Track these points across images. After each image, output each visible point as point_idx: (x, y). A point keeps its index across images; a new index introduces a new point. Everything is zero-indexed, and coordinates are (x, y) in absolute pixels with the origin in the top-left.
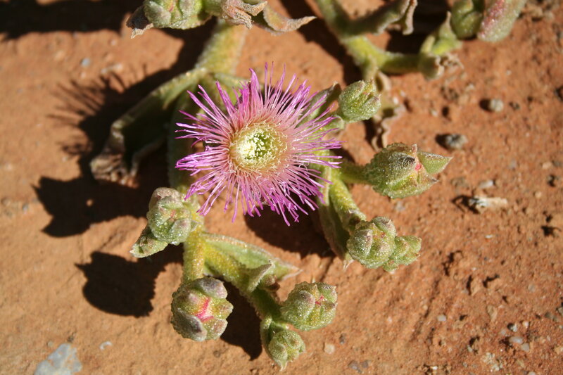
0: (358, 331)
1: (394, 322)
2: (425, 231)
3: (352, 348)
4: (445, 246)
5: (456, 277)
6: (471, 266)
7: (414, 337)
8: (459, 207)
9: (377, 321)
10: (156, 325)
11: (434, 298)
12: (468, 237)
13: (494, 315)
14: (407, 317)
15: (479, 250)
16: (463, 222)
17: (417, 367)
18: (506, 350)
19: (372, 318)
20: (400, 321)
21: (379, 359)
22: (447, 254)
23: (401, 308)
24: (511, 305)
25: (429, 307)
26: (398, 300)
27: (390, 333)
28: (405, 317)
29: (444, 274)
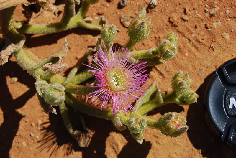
0: (187, 68)
1: (188, 53)
2: (156, 28)
3: (193, 73)
4: (165, 23)
5: (179, 24)
6: (177, 16)
7: (196, 48)
8: (151, 12)
9: (185, 59)
10: (157, 142)
11: (184, 35)
12: (164, 13)
13: (200, 16)
14: (188, 48)
15: (171, 11)
16: (158, 12)
17: (209, 51)
18: (214, 17)
19: (183, 61)
20: (188, 51)
21: (200, 64)
22: (168, 23)
23: (183, 48)
24: (197, 8)
25: (187, 38)
26: (180, 48)
27: (192, 56)
28: (188, 49)
29: (176, 27)
